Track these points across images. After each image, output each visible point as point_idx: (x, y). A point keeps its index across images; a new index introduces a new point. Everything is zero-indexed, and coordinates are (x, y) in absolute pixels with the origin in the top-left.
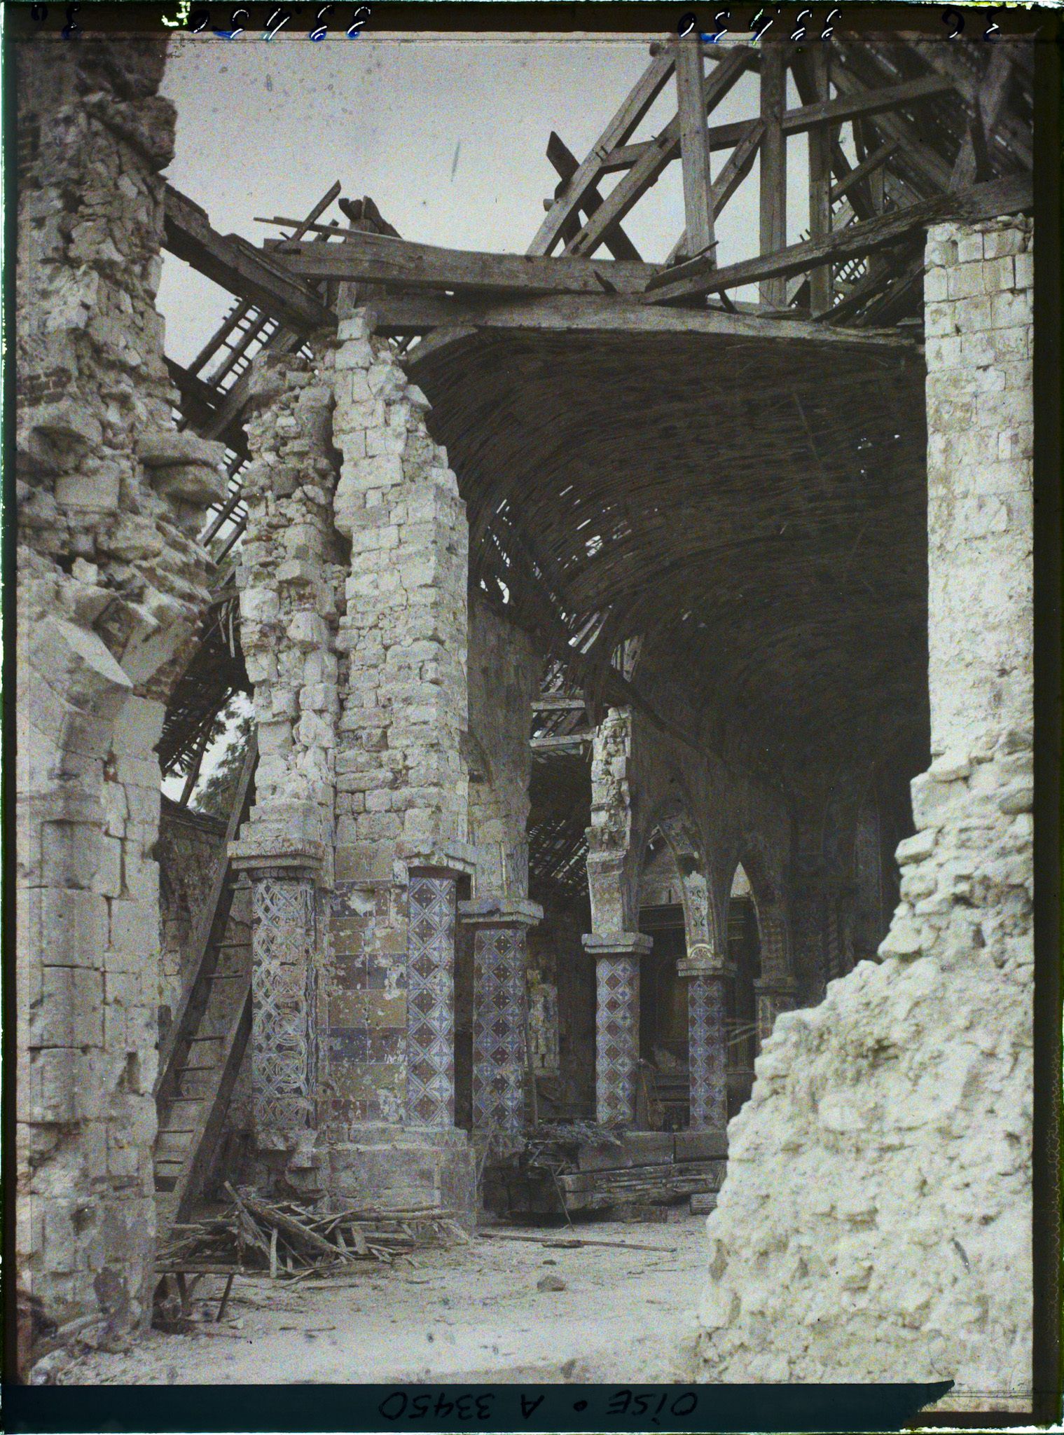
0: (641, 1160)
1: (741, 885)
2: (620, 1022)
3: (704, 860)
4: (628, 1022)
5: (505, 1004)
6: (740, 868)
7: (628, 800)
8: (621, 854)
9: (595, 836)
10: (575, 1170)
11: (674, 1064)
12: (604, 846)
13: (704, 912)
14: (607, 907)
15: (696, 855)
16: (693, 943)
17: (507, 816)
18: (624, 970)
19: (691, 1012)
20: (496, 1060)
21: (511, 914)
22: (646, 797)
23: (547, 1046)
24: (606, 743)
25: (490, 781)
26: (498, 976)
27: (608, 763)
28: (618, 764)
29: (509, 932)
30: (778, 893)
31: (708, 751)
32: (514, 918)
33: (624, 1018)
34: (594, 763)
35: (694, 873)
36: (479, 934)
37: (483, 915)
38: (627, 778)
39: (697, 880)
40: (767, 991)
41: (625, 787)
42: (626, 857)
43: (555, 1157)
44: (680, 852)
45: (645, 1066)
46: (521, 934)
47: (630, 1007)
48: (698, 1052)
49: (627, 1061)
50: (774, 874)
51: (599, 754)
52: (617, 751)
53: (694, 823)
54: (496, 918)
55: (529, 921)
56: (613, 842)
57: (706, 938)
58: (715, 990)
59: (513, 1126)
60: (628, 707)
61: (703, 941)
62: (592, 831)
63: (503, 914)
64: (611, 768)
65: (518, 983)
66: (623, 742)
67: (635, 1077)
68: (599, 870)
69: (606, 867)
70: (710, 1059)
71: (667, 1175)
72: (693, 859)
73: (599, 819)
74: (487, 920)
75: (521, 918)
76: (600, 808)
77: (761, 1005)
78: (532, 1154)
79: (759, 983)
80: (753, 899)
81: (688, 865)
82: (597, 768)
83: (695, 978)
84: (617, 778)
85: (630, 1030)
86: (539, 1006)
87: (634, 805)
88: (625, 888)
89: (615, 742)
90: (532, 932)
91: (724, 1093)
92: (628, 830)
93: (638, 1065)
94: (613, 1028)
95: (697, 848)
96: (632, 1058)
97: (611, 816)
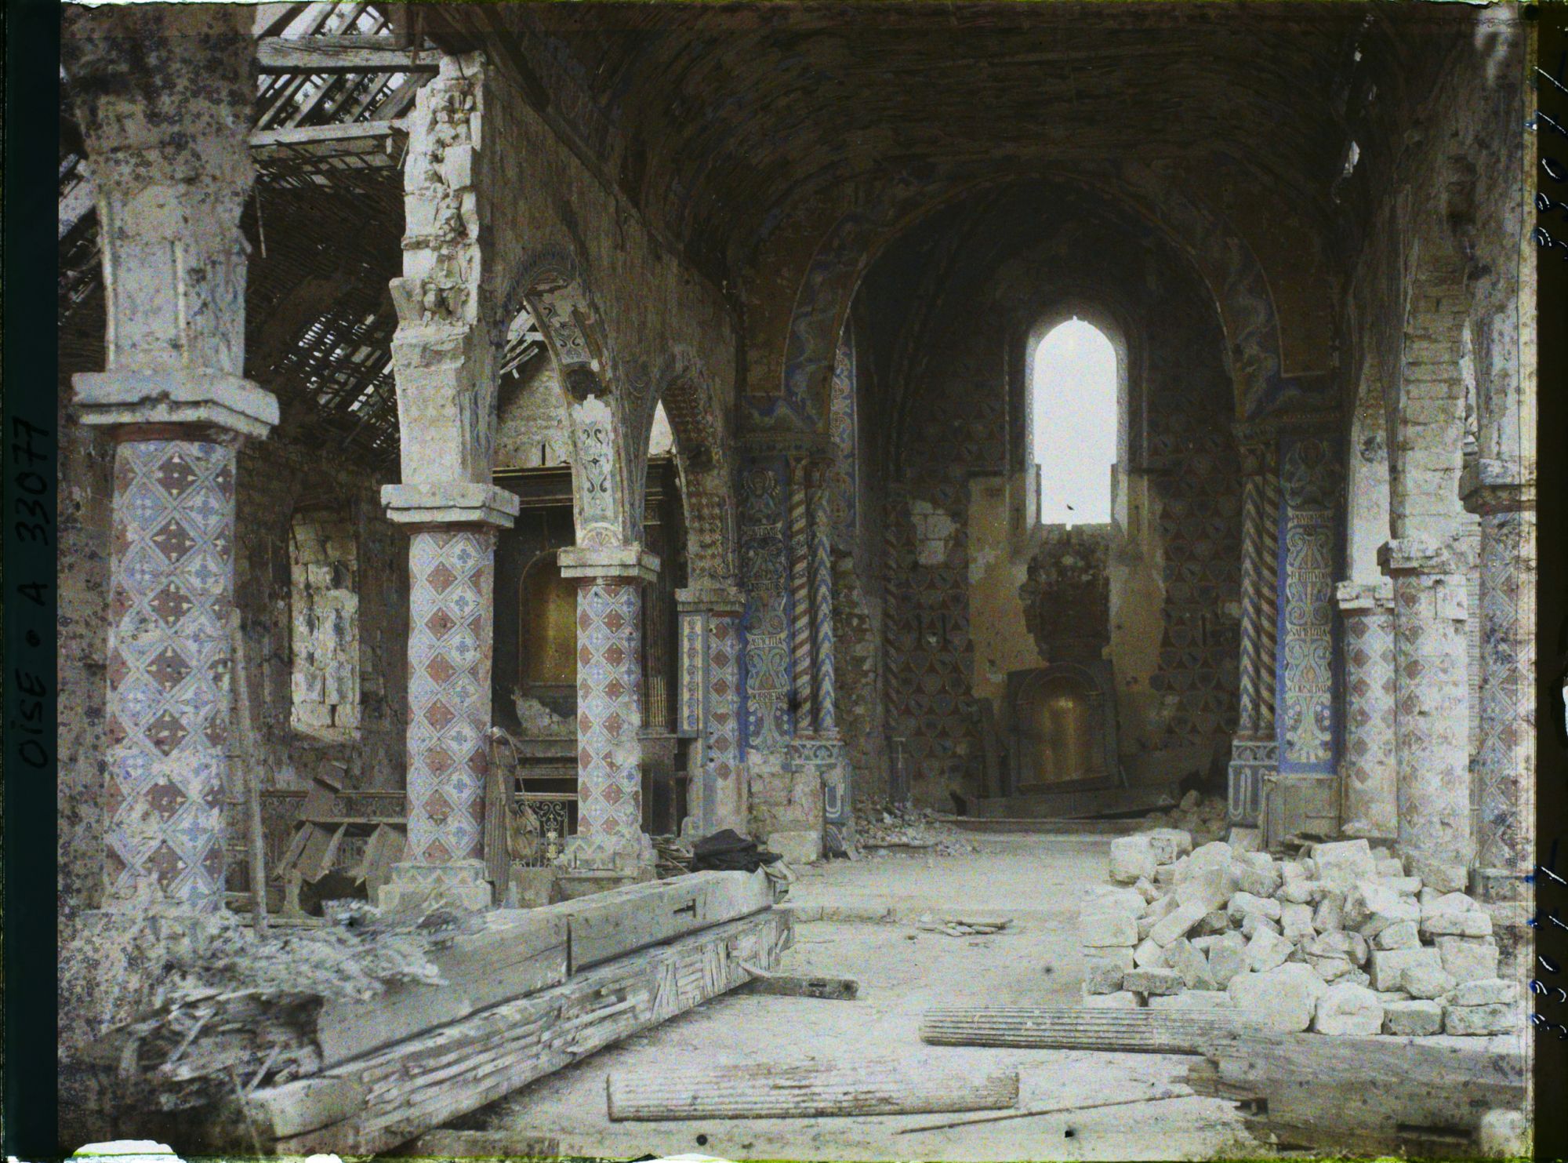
0: (490, 992)
1: (661, 438)
2: (455, 657)
3: (609, 375)
4: (471, 656)
5: (179, 613)
6: (660, 407)
7: (474, 231)
8: (460, 330)
9: (409, 295)
10: (309, 1065)
11: (547, 721)
12: (428, 314)
13: (607, 467)
14: (433, 432)
15: (595, 365)
16: (586, 521)
17: (190, 181)
18: (464, 556)
19: (582, 640)
20: (158, 743)
21: (196, 404)
22: (509, 235)
23: (340, 691)
24: (434, 122)
25: (151, 94)
26: (165, 548)
27: (437, 159)
28: (458, 163)
29: (194, 449)
30: (717, 454)
31: (616, 187)
32: (202, 413)
33: (462, 648)
34: (410, 159)
35: (591, 397)
36: (125, 451)
37: (131, 406)
38: (474, 187)
39: (596, 411)
40: (696, 609)
41: (469, 202)
42: (468, 340)
43: (251, 1035)
44: (566, 360)
45: (503, 742)
46: (222, 456)
47: (475, 625)
48: (593, 706)
49: (468, 731)
50: (715, 422)
51: (420, 144)
52: (455, 137)
53: (593, 305)
54: (160, 414)
55: (243, 426)
56: (444, 307)
57: (610, 513)
58: (624, 603)
59: (195, 894)
60: (479, 58)
61: (604, 518)
62: (403, 286)
63: (176, 405)
64: (442, 169)
65: (212, 566)
66: (467, 121)
67: (482, 764)
68: (416, 359)
69: (431, 355)
70: (614, 725)
71: (556, 1015)
72: (590, 374)
73: (417, 265)
74: (138, 417)
75: (221, 417)
76: (419, 245)
77: (686, 631)
78: (176, 1038)
79: (682, 595)
80: (678, 461)
81: (581, 384)
82: (415, 170)
83: (590, 581)
84: (454, 186)
85: (473, 671)
86: (329, 625)
87: (486, 240)
88: (466, 400)
89: (451, 121)
90: (253, 451)
91: (638, 777)
92: (473, 288)
93: (490, 740)
94: (440, 669)
95: (597, 353)
96: (478, 724)
97: (441, 259)
